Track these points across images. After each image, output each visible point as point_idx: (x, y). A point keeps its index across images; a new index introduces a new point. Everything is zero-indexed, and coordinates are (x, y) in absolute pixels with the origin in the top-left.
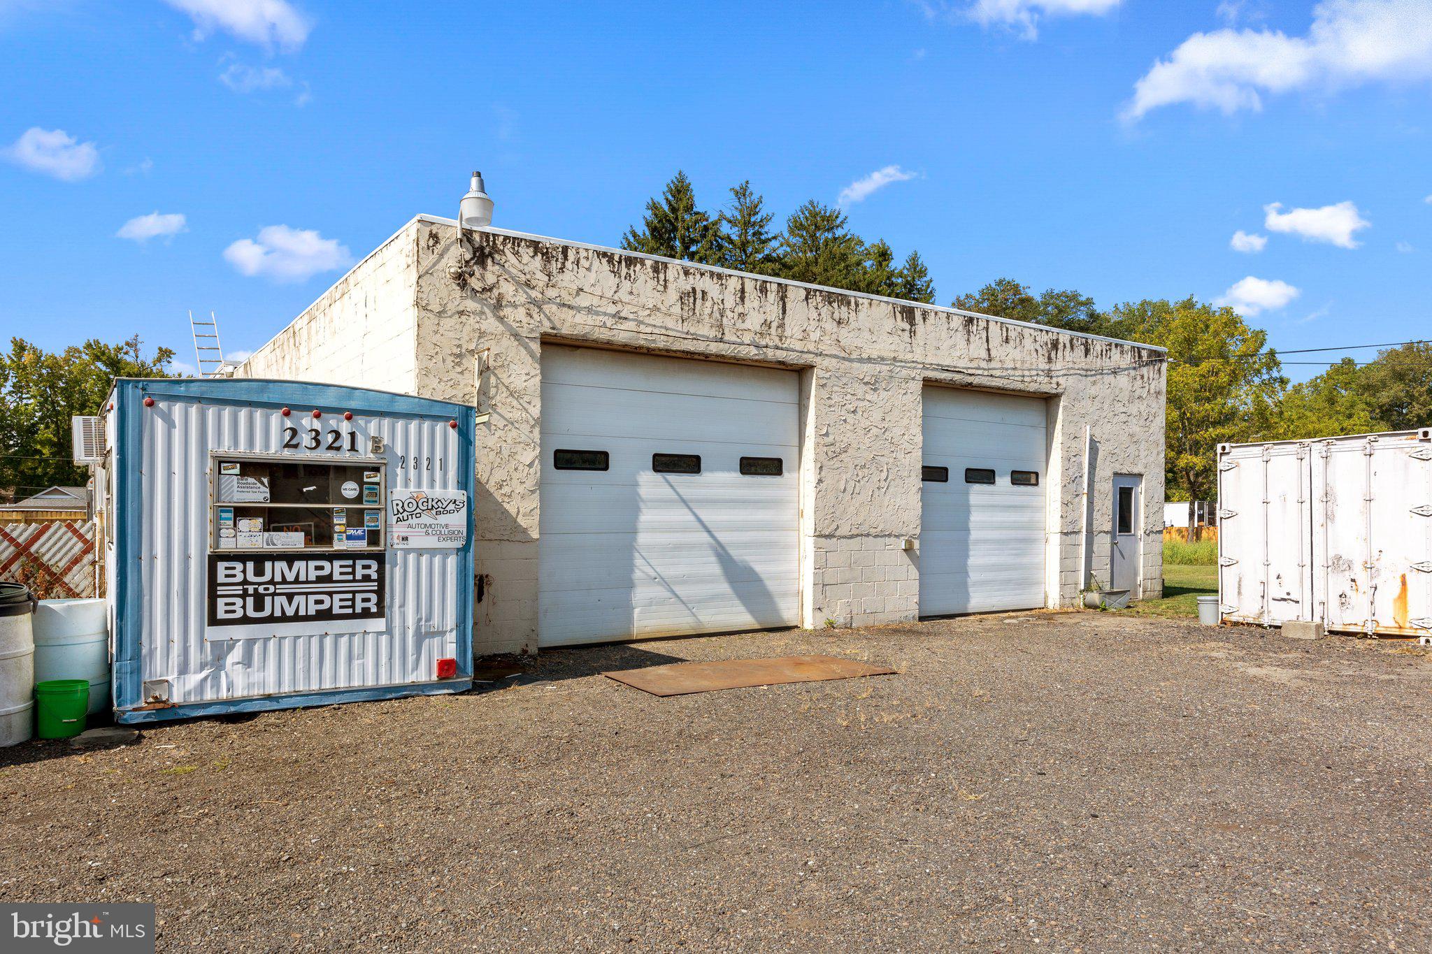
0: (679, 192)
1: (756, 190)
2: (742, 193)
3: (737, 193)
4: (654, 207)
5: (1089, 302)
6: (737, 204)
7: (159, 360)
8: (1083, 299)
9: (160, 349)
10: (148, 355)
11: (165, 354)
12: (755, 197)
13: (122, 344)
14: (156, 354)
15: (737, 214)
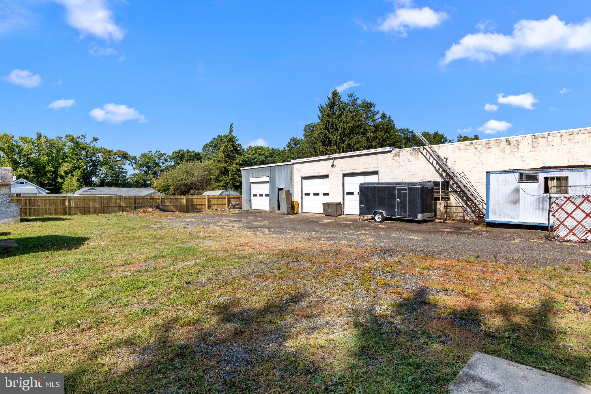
8: (410, 130)
10: (88, 140)
13: (80, 136)
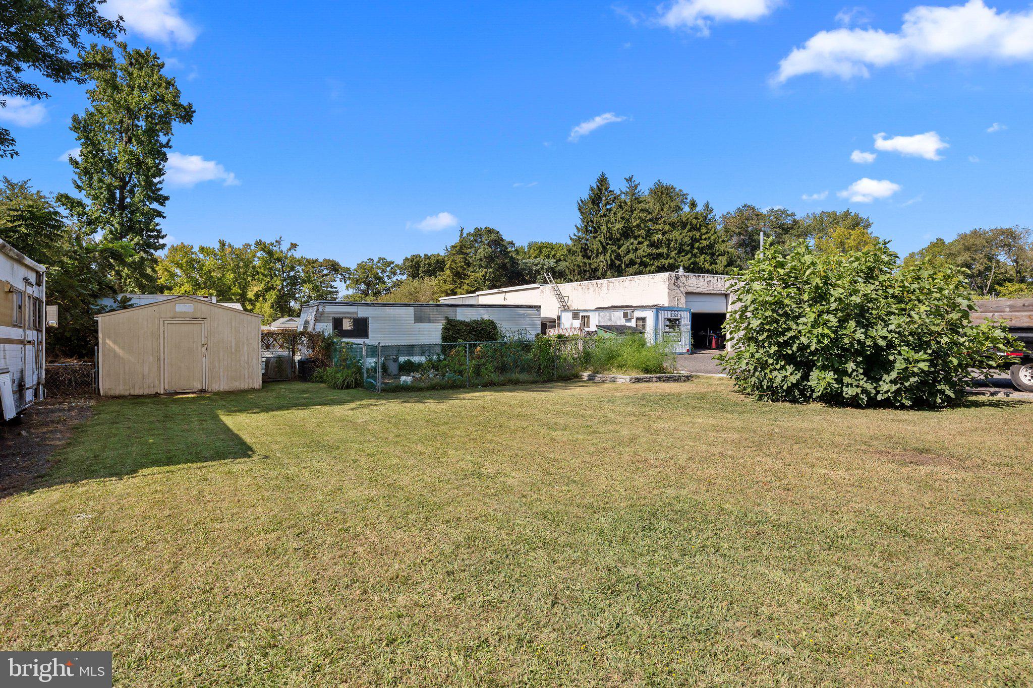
0: (602, 181)
1: (636, 179)
2: (629, 180)
3: (627, 180)
4: (592, 189)
5: (793, 215)
6: (628, 186)
7: (290, 249)
8: (789, 213)
9: (292, 244)
10: (285, 247)
11: (294, 246)
12: (636, 183)
13: (274, 241)
14: (289, 246)
15: (628, 190)
